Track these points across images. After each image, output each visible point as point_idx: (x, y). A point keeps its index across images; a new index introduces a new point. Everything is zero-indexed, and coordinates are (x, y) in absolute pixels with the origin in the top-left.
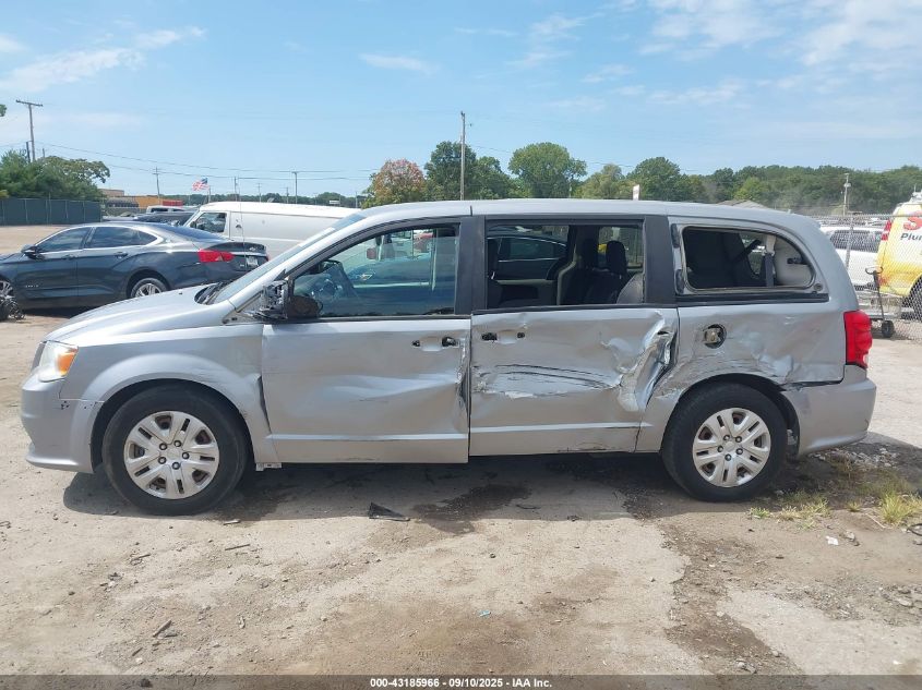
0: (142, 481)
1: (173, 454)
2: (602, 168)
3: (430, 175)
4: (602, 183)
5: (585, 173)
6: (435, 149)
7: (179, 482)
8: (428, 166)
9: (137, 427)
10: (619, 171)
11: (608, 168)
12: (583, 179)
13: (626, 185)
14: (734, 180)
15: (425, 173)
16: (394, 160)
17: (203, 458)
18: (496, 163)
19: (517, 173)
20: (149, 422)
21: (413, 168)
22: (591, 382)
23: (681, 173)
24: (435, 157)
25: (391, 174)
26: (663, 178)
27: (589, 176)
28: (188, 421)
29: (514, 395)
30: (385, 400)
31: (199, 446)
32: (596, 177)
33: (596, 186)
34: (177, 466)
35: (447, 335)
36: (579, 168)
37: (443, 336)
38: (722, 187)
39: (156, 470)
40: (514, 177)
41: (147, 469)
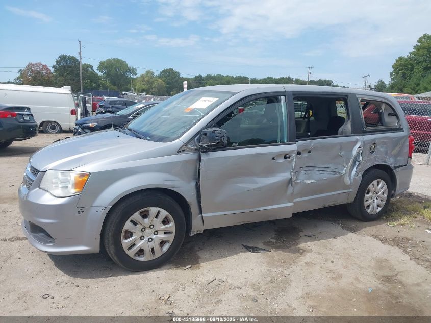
0: (131, 253)
1: (149, 233)
2: (145, 72)
3: (55, 71)
4: (145, 79)
5: (136, 74)
6: (57, 58)
7: (152, 249)
8: (54, 67)
9: (129, 220)
10: (153, 74)
11: (148, 72)
12: (135, 77)
13: (157, 80)
14: (203, 80)
15: (52, 70)
16: (33, 63)
17: (166, 233)
18: (91, 67)
19: (102, 72)
20: (136, 216)
21: (45, 67)
22: (335, 173)
23: (181, 76)
24: (58, 62)
25: (32, 70)
26: (173, 78)
27: (139, 75)
28: (159, 212)
29: (308, 182)
30: (259, 189)
31: (164, 226)
32: (142, 76)
33: (143, 80)
34: (150, 240)
35: (286, 153)
36: (133, 71)
37: (285, 154)
38: (198, 83)
39: (140, 244)
40: (100, 74)
41: (134, 245)
